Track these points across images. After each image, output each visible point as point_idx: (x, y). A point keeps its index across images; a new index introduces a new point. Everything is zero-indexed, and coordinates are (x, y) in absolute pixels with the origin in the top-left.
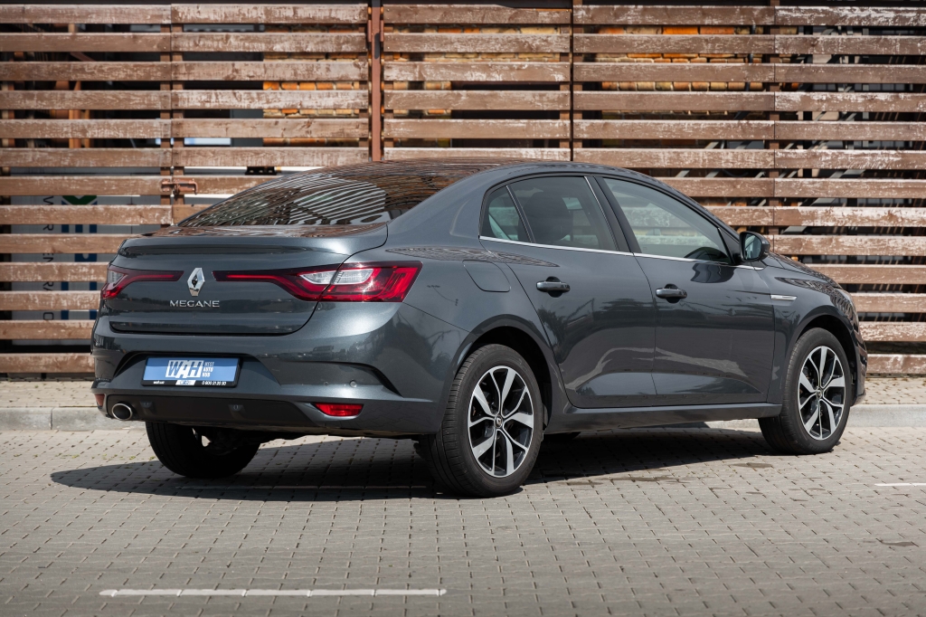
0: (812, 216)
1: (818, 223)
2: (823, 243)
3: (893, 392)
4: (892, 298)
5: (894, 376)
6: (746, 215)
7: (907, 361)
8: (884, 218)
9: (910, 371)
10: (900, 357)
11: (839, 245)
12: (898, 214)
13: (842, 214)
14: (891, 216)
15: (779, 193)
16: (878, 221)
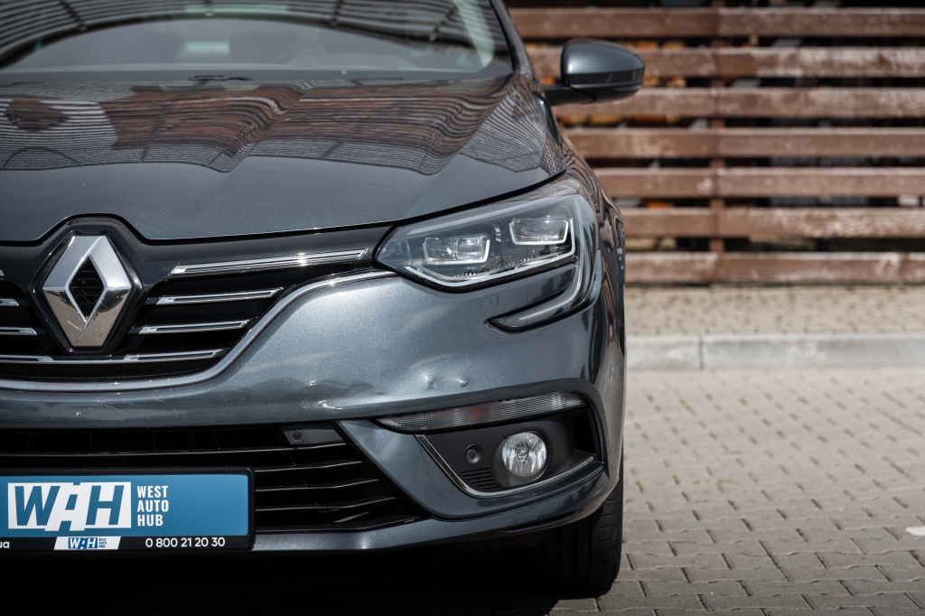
0: (772, 62)
1: (780, 72)
2: (787, 100)
3: (890, 311)
4: (883, 177)
5: (887, 285)
6: (678, 62)
7: (904, 265)
8: (873, 64)
9: (909, 277)
10: (894, 258)
11: (809, 102)
12: (892, 59)
13: (814, 57)
14: (882, 62)
15: (725, 30)
16: (863, 68)
